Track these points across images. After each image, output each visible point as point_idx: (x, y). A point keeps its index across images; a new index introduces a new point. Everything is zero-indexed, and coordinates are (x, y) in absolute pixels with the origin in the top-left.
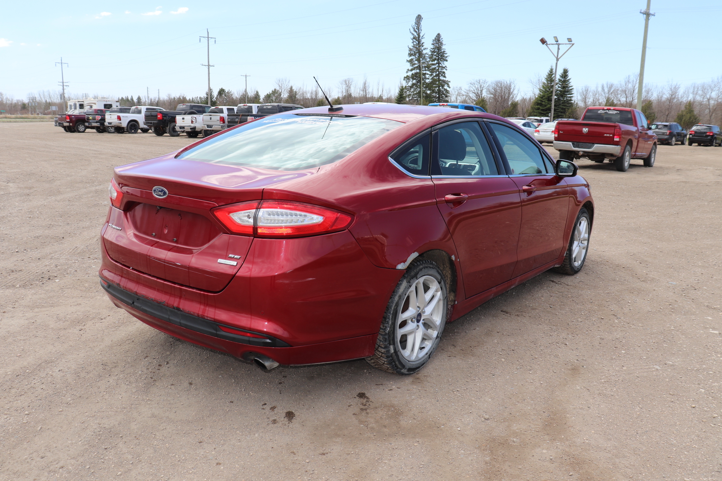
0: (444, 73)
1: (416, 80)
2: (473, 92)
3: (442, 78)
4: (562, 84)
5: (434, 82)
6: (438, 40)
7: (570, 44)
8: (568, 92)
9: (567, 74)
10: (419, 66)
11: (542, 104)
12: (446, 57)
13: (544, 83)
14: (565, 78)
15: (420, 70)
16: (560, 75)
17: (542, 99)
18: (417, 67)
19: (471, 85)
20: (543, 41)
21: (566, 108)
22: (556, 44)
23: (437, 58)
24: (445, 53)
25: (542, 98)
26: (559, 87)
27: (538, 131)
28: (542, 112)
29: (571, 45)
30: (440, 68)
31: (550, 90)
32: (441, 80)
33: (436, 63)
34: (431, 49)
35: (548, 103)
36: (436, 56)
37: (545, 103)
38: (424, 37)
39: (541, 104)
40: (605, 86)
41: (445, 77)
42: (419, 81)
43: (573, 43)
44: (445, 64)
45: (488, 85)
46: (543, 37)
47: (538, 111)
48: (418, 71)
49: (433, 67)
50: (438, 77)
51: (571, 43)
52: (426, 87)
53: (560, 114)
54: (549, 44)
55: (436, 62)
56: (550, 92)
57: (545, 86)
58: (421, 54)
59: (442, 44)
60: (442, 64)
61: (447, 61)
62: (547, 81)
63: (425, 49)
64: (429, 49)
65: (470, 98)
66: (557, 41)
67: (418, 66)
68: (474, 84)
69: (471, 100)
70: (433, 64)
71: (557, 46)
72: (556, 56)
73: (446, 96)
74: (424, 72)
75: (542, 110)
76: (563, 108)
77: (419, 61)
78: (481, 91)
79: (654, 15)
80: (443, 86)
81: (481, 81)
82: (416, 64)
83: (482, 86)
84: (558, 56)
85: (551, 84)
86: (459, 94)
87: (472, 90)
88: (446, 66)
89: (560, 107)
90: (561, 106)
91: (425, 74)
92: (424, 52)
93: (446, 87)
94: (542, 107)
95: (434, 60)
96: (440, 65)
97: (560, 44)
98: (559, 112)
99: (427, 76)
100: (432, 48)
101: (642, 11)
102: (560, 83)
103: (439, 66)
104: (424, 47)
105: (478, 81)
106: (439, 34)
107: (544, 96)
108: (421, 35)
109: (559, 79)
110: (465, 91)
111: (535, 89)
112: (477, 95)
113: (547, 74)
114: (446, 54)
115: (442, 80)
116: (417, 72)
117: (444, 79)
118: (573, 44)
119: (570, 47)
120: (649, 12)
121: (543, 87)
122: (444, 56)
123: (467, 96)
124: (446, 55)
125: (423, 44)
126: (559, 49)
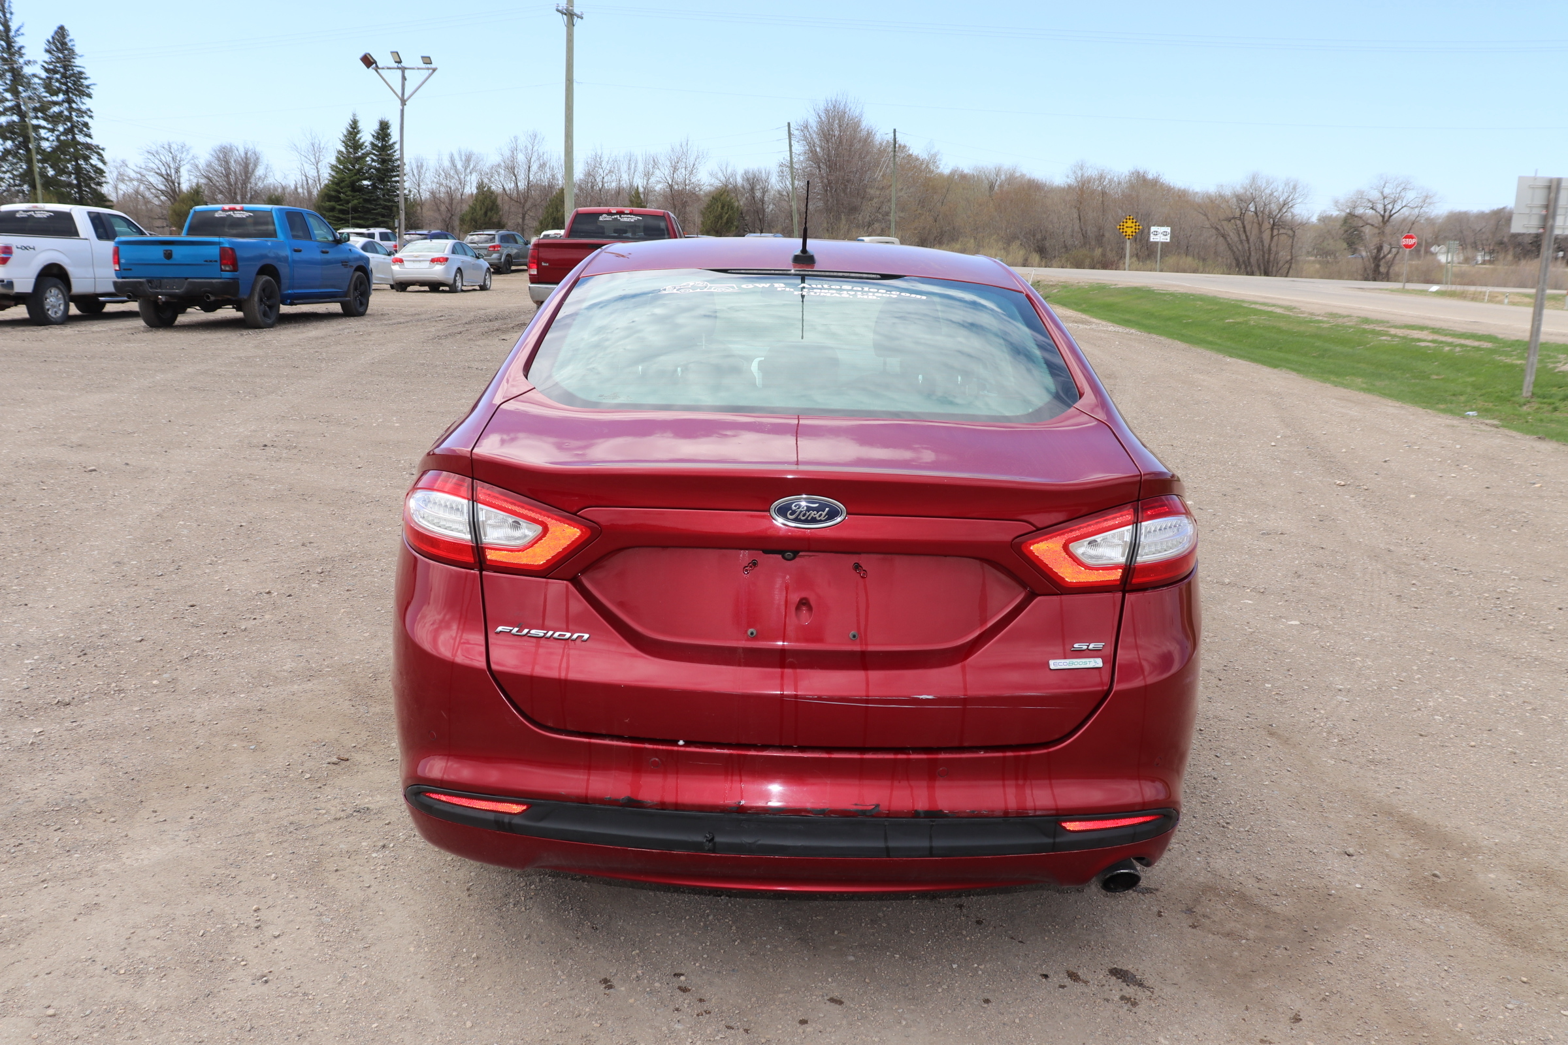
0: (86, 125)
1: (13, 142)
2: (157, 173)
3: (80, 138)
4: (380, 155)
5: (62, 147)
6: (60, 42)
7: (428, 69)
8: (393, 171)
9: (389, 131)
10: (18, 106)
11: (340, 197)
12: (88, 87)
13: (340, 152)
14: (383, 140)
15: (22, 115)
16: (374, 133)
17: (338, 188)
18: (11, 109)
19: (150, 157)
20: (368, 61)
21: (392, 206)
22: (398, 68)
23: (64, 87)
24: (83, 76)
25: (337, 184)
26: (373, 160)
27: (401, 261)
28: (341, 216)
29: (431, 71)
30: (74, 114)
31: (354, 167)
32: (79, 143)
33: (63, 101)
34: (46, 65)
35: (353, 197)
36: (61, 83)
37: (347, 196)
38: (22, 31)
39: (337, 199)
40: (457, 157)
41: (90, 136)
42: (25, 144)
43: (433, 66)
44: (86, 103)
45: (191, 155)
46: (368, 52)
47: (331, 214)
48: (15, 118)
49: (56, 109)
50: (70, 137)
51: (429, 66)
52: (43, 161)
53: (381, 219)
54: (383, 68)
55: (61, 97)
56: (355, 171)
57: (342, 158)
58: (19, 75)
59: (72, 52)
60: (79, 103)
61: (89, 96)
62: (347, 146)
63: (29, 62)
64: (40, 62)
65: (150, 186)
66: (400, 62)
67: (15, 105)
68: (157, 153)
69: (153, 191)
70: (55, 103)
71: (399, 72)
72: (400, 95)
73: (100, 184)
74: (35, 122)
75: (341, 211)
76: (386, 206)
77: (16, 93)
78: (177, 171)
79: (582, 18)
80: (86, 159)
81: (174, 146)
82: (7, 100)
83: (178, 158)
84: (403, 94)
85: (355, 153)
86: (121, 178)
87: (154, 167)
88: (89, 110)
89: (380, 205)
90: (382, 202)
91: (39, 127)
92: (28, 70)
93: (94, 160)
94: (339, 205)
95: (56, 93)
96: (74, 106)
97: (406, 68)
98: (378, 214)
99: (43, 132)
100: (47, 60)
101: (560, 8)
102: (374, 152)
103: (71, 109)
104: (26, 58)
105: (166, 147)
106: (62, 28)
107: (344, 181)
108: (14, 26)
109: (372, 144)
110: (135, 169)
111: (305, 164)
112: (167, 180)
113: (345, 133)
114: (86, 78)
115: (83, 144)
116: (14, 122)
117: (88, 140)
118: (434, 70)
119: (427, 75)
120: (572, 10)
121: (338, 159)
122: (82, 85)
123: (140, 181)
124: (86, 82)
125: (23, 51)
126: (404, 78)
